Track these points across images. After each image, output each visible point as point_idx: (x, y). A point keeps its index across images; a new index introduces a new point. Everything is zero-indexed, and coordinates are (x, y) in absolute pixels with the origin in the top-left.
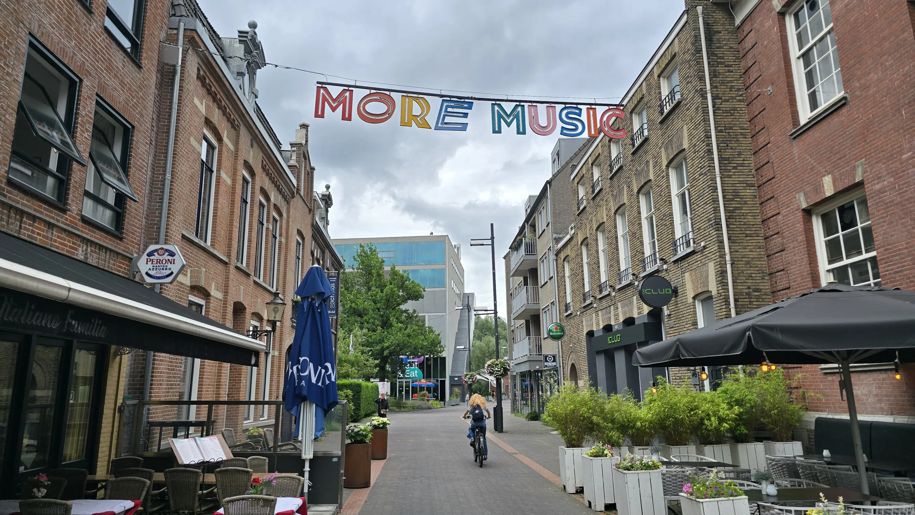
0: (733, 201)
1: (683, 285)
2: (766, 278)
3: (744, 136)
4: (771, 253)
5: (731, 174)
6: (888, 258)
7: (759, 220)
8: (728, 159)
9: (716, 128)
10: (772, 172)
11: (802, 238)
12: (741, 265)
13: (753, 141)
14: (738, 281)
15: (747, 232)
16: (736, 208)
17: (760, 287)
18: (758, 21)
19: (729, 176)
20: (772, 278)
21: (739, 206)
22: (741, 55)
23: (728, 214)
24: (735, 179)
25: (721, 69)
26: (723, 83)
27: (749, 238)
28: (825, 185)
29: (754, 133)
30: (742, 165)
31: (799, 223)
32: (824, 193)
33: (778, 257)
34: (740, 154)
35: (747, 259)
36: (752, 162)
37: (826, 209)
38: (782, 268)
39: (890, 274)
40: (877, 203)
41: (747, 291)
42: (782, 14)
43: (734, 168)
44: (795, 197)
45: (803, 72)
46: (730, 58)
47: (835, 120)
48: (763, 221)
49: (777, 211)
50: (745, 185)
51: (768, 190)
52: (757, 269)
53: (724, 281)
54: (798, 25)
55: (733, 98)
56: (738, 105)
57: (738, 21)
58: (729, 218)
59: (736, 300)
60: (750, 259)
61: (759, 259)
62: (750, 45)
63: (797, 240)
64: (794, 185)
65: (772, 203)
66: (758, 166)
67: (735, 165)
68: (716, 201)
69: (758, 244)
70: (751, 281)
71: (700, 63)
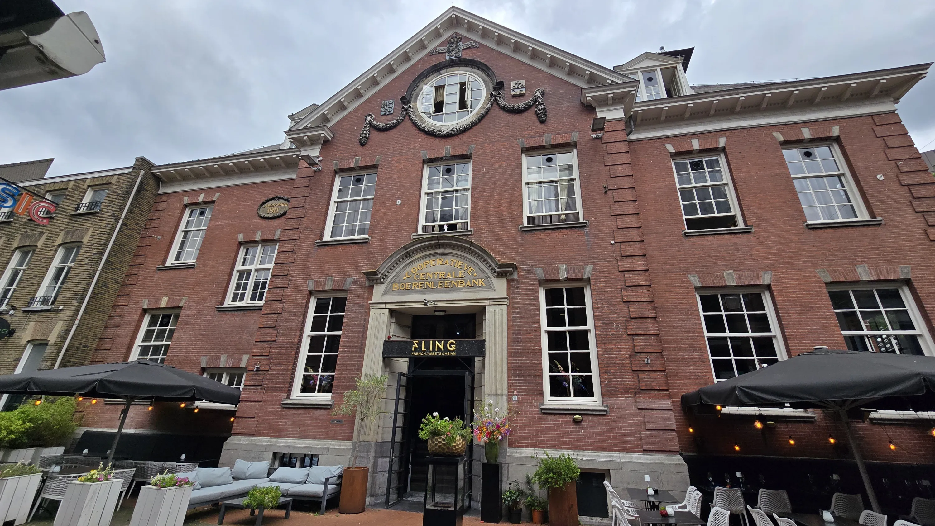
0: (101, 288)
1: (24, 330)
2: (97, 340)
3: (130, 253)
4: (108, 326)
5: (109, 271)
6: (175, 348)
7: (111, 304)
8: (111, 262)
9: (114, 242)
10: (135, 281)
11: (134, 324)
12: (84, 329)
13: (133, 258)
14: (75, 338)
15: (100, 310)
16: (100, 293)
17: (89, 345)
18: (172, 200)
19: (107, 273)
20: (101, 341)
21: (103, 292)
22: (153, 209)
23: (93, 295)
24: (110, 275)
25: (136, 210)
26: (133, 218)
27: (98, 313)
28: (162, 301)
29: (136, 254)
30: (119, 269)
31: (137, 315)
32: (160, 305)
33: (112, 330)
34: (121, 262)
35: (89, 326)
36: (126, 270)
37: (156, 313)
38: (111, 337)
39: (172, 356)
40: (183, 320)
41: (78, 346)
42: (186, 206)
43: (113, 269)
44: (142, 300)
45: (181, 239)
46: (145, 208)
47: (184, 272)
48: (114, 306)
49: (126, 304)
50: (114, 281)
51: (127, 290)
52: (93, 333)
53: (65, 336)
54: (190, 217)
55: (135, 229)
56: (135, 235)
57: (161, 191)
58: (92, 298)
59: (67, 350)
60: (92, 326)
61: (98, 327)
62: (161, 208)
63: (130, 324)
64: (145, 293)
65: (126, 298)
66: (129, 274)
67: (114, 267)
68: (89, 284)
69: (103, 318)
70: (85, 340)
71: (125, 200)
